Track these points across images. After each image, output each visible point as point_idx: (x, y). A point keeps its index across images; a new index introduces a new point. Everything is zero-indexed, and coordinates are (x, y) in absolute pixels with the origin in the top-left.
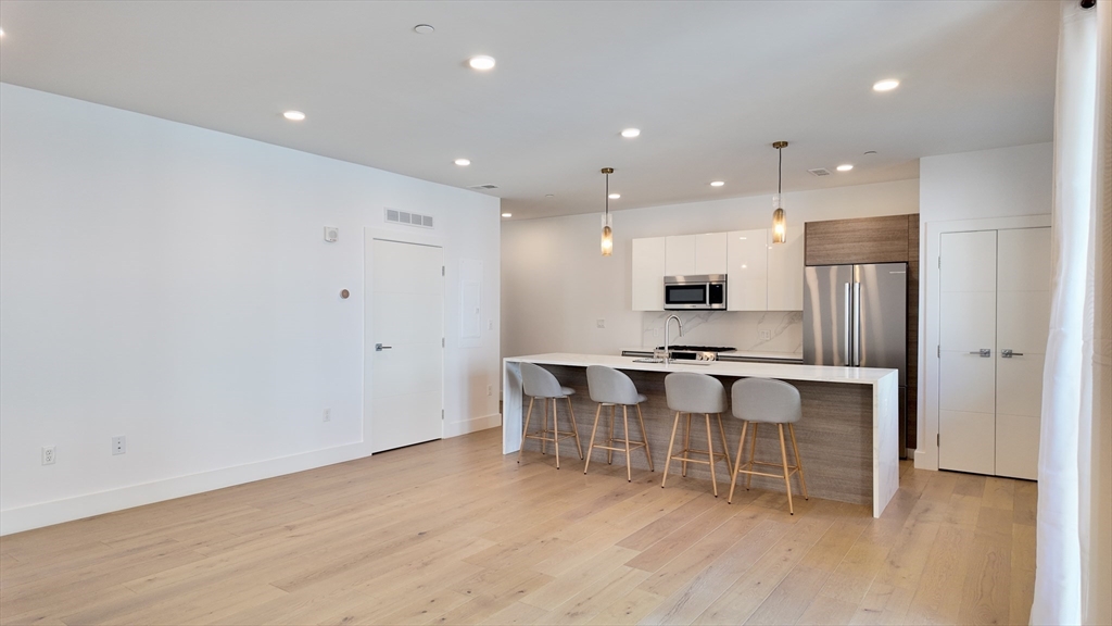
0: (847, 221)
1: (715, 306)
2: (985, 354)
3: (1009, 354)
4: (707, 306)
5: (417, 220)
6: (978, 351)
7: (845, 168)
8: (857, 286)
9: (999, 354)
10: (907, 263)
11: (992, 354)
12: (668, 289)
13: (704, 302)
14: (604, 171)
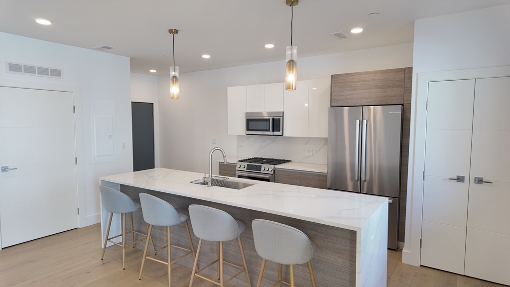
0: (360, 74)
1: (276, 133)
2: (460, 179)
3: (480, 181)
4: (270, 133)
5: (43, 71)
6: (455, 178)
7: (357, 31)
8: (365, 122)
9: (472, 180)
10: (403, 105)
11: (466, 180)
12: (248, 121)
13: (269, 130)
14: (171, 31)
